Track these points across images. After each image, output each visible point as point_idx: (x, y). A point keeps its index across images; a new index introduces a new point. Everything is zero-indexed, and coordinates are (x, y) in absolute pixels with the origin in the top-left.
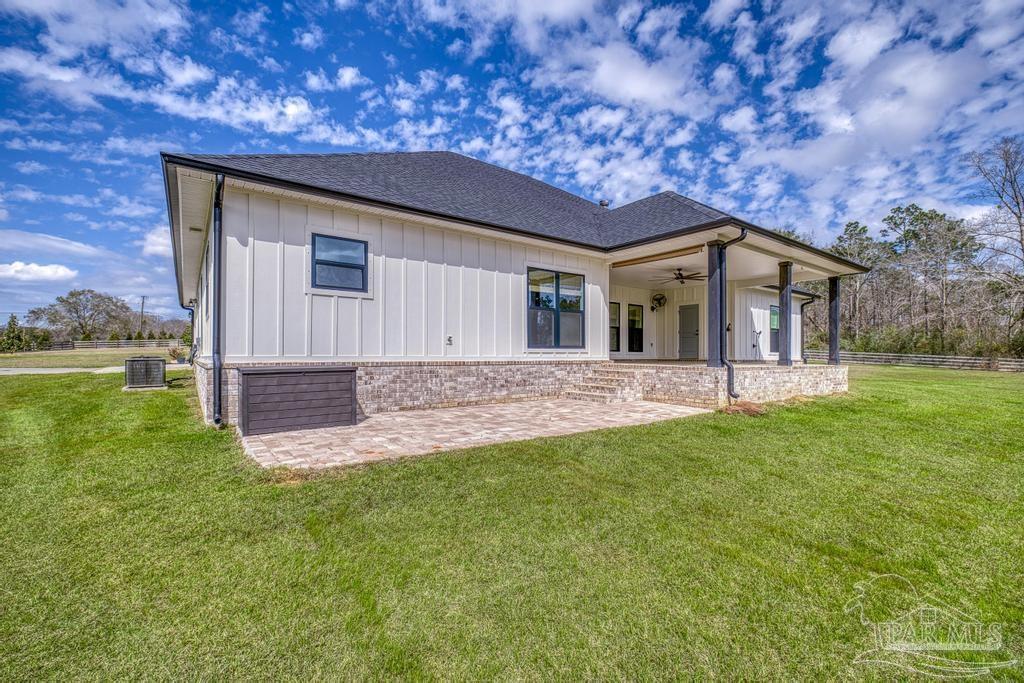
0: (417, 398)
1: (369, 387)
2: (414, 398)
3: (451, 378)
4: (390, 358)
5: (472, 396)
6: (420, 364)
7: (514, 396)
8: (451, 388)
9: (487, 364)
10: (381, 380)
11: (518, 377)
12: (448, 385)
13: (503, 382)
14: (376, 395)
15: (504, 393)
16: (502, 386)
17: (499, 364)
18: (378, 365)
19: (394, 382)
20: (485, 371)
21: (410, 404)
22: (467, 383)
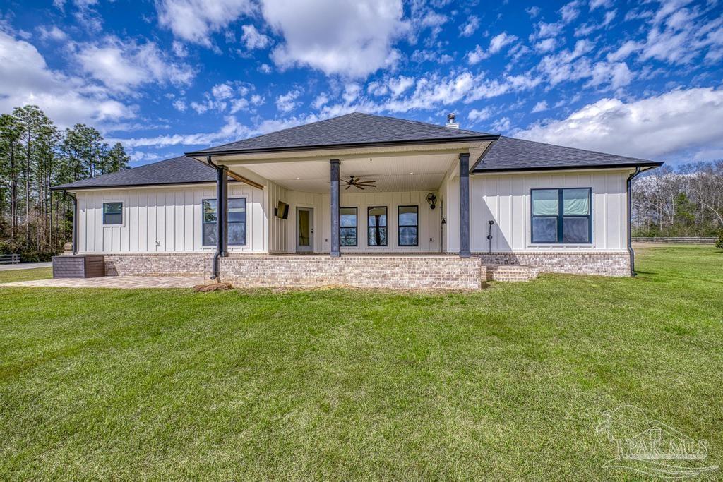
0: (140, 271)
1: (120, 264)
2: (139, 271)
3: (156, 262)
4: (131, 252)
5: (167, 271)
6: (141, 255)
7: (191, 273)
8: (156, 267)
9: (175, 255)
10: (126, 261)
11: (194, 262)
12: (155, 265)
13: (184, 265)
14: (124, 268)
15: (185, 270)
16: (184, 267)
17: (181, 255)
18: (125, 255)
19: (130, 262)
20: (174, 259)
21: (137, 273)
22: (164, 265)
